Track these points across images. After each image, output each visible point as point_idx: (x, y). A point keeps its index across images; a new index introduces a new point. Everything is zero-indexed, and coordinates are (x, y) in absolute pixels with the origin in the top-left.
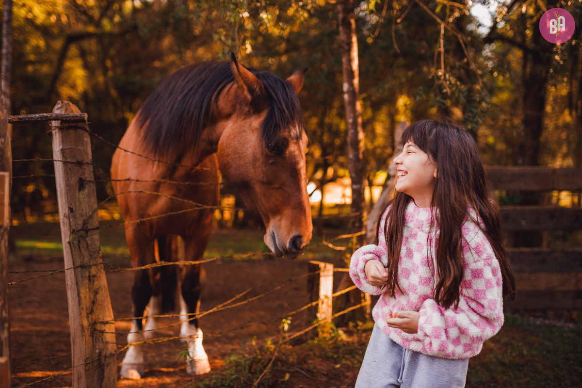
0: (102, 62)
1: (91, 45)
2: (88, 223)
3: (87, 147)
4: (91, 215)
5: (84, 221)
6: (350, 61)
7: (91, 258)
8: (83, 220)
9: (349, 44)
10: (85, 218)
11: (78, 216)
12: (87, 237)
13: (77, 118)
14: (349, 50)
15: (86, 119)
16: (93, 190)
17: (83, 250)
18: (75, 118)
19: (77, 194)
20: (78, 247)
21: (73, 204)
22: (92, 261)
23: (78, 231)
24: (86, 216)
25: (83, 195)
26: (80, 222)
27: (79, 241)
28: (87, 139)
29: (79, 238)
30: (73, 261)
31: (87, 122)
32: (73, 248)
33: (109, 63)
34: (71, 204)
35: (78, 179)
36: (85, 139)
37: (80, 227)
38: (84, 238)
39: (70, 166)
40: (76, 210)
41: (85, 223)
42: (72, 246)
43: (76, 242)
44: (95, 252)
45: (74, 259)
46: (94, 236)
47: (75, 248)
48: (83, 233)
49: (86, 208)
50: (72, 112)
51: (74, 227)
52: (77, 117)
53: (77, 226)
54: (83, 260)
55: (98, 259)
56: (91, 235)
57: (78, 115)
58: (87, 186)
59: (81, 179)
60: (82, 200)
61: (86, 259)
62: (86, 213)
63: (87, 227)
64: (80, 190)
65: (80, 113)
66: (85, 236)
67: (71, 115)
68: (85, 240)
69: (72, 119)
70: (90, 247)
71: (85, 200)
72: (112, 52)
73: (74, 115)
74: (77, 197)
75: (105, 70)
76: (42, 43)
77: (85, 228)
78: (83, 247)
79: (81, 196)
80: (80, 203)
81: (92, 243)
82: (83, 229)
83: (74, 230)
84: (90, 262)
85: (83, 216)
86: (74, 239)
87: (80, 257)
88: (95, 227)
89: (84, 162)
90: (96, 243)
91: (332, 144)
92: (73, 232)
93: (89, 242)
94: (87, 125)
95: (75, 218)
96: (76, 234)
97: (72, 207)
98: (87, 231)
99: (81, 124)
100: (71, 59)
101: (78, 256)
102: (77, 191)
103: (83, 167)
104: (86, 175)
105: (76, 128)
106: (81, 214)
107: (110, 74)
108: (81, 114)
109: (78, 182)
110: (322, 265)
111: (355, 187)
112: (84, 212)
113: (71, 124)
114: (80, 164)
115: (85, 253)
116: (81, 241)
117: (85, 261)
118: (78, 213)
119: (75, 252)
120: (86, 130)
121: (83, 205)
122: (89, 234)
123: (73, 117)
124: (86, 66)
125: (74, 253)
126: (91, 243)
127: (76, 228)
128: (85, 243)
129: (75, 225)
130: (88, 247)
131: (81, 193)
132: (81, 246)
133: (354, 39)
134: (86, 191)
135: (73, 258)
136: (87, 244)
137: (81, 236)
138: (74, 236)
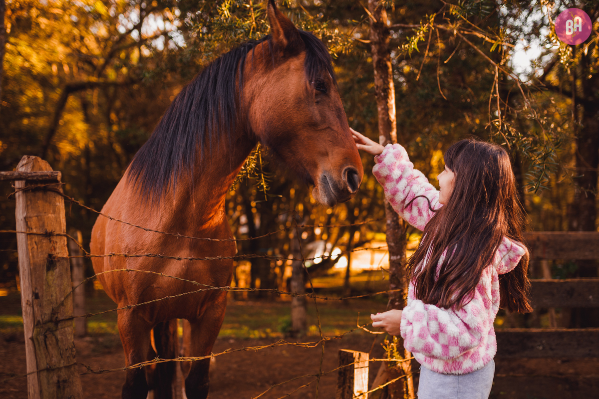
0: (107, 115)
1: (94, 96)
2: (58, 313)
3: (59, 214)
4: (63, 301)
5: (53, 309)
6: (387, 110)
7: (62, 358)
8: (51, 308)
9: (386, 90)
10: (55, 306)
11: (45, 303)
12: (56, 330)
13: (47, 178)
14: (386, 97)
15: (59, 178)
16: (67, 269)
17: (50, 347)
18: (44, 178)
19: (45, 274)
20: (43, 344)
21: (39, 288)
22: (62, 362)
23: (45, 323)
24: (57, 303)
25: (52, 276)
26: (48, 311)
27: (46, 337)
28: (60, 204)
29: (46, 332)
30: (37, 362)
31: (61, 182)
32: (37, 346)
33: (113, 116)
34: (36, 288)
35: (46, 256)
36: (58, 204)
37: (47, 318)
38: (52, 332)
39: (36, 239)
40: (43, 296)
41: (54, 312)
42: (36, 343)
43: (41, 338)
44: (66, 350)
45: (38, 360)
46: (66, 329)
47: (39, 346)
48: (51, 325)
49: (56, 293)
50: (41, 169)
51: (39, 318)
52: (47, 175)
53: (43, 317)
54: (51, 360)
55: (72, 358)
56: (61, 328)
57: (49, 174)
58: (58, 264)
59: (50, 256)
60: (51, 282)
61: (54, 359)
62: (56, 300)
63: (57, 317)
64: (48, 269)
65: (52, 171)
66: (54, 329)
67: (39, 173)
68: (54, 335)
69: (41, 179)
70: (60, 344)
71: (55, 282)
72: (118, 104)
73: (43, 174)
74: (45, 278)
75: (110, 124)
76: (40, 95)
77: (54, 319)
78: (50, 344)
79: (51, 278)
80: (49, 286)
81: (64, 338)
82: (51, 321)
83: (39, 322)
84: (60, 363)
85: (51, 303)
86: (38, 334)
87: (46, 357)
88: (68, 318)
89: (56, 233)
90: (69, 338)
91: (359, 205)
92: (37, 325)
93: (59, 337)
94: (60, 186)
95: (41, 306)
96: (42, 327)
97: (37, 291)
98: (57, 322)
99: (52, 185)
100: (70, 111)
101: (44, 356)
102: (45, 271)
103: (54, 239)
104: (58, 251)
105: (45, 190)
106: (49, 300)
107: (115, 128)
108: (52, 173)
109: (47, 259)
110: (356, 354)
111: (394, 258)
112: (54, 297)
113: (39, 185)
114: (48, 235)
115: (53, 352)
116: (48, 336)
117: (53, 362)
118: (45, 299)
119: (40, 350)
120: (59, 193)
121: (53, 289)
122: (59, 327)
123: (42, 176)
124: (87, 119)
125: (38, 351)
126: (62, 338)
127: (42, 319)
128: (54, 339)
129: (41, 315)
130: (57, 344)
131: (50, 273)
132: (48, 343)
133: (392, 85)
134: (57, 270)
135: (36, 358)
136: (57, 340)
137: (49, 329)
138: (39, 329)
